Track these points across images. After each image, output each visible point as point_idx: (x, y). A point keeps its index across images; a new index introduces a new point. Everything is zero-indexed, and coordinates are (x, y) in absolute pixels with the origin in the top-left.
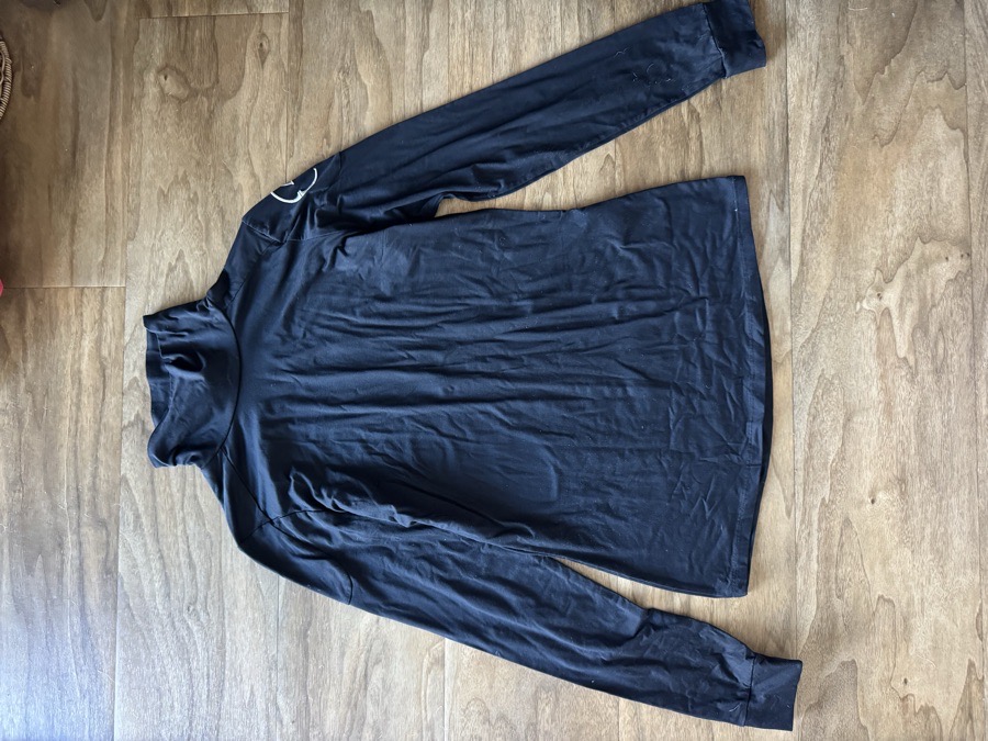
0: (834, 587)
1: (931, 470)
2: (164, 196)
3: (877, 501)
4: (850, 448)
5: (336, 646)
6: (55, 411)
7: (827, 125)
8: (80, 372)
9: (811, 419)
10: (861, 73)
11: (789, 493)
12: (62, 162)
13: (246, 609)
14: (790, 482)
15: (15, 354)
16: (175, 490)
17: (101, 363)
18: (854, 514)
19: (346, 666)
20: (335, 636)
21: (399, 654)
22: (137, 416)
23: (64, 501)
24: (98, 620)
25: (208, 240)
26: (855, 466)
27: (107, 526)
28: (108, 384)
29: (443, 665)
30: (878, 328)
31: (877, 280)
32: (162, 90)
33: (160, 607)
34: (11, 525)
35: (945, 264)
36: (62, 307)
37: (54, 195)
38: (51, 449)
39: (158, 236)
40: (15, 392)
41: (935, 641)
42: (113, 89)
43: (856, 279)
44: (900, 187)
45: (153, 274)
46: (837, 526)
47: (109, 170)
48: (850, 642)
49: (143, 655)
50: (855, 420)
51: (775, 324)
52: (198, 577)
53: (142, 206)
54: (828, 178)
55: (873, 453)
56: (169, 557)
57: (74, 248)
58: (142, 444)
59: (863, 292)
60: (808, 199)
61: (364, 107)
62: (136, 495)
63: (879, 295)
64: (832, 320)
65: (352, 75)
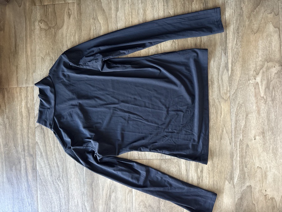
0: (244, 164)
1: (272, 129)
2: (43, 59)
3: (256, 139)
4: (248, 124)
5: (101, 188)
6: (15, 124)
7: (238, 29)
8: (22, 112)
9: (236, 116)
10: (247, 12)
11: (230, 138)
12: (12, 50)
13: (74, 178)
14: (230, 135)
15: (3, 108)
16: (52, 145)
17: (28, 109)
18: (249, 143)
19: (104, 193)
20: (100, 185)
21: (119, 189)
23: (20, 149)
24: (32, 183)
26: (250, 129)
27: (33, 156)
28: (30, 115)
29: (132, 192)
30: (255, 88)
31: (254, 74)
32: (40, 27)
33: (50, 179)
34: (5, 157)
35: (274, 68)
36: (15, 93)
37: (10, 60)
38: (15, 134)
39: (42, 71)
40: (3, 118)
41: (274, 179)
42: (26, 27)
43: (248, 74)
44: (260, 46)
46: (244, 147)
47: (26, 52)
48: (249, 180)
49: (46, 193)
50: (249, 115)
51: (224, 89)
52: (60, 170)
53: (37, 62)
54: (239, 44)
55: (254, 125)
56: (51, 164)
57: (18, 76)
58: (41, 132)
59: (250, 78)
60: (233, 51)
61: (100, 29)
62: (40, 147)
63: (255, 79)
64: (241, 87)
65: (96, 20)
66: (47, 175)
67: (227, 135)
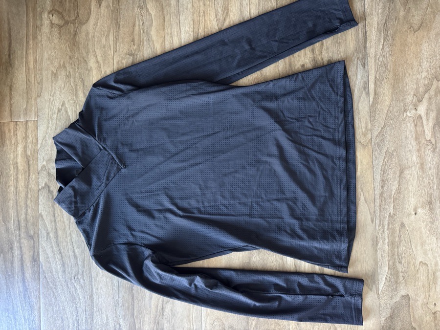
0: (397, 257)
2: (54, 75)
3: (418, 213)
4: (403, 187)
5: (147, 294)
6: (6, 183)
7: (386, 23)
8: (17, 163)
9: (382, 173)
11: (372, 211)
12: (4, 60)
13: (102, 277)
16: (65, 220)
17: (27, 159)
18: (406, 221)
19: (152, 304)
22: (46, 184)
23: (12, 226)
24: (31, 284)
25: (76, 95)
26: (406, 196)
27: (33, 238)
28: (31, 168)
30: (416, 125)
31: (414, 101)
32: (51, 21)
33: (61, 277)
36: (7, 131)
38: (5, 201)
39: (52, 94)
42: (27, 23)
43: (403, 101)
44: (425, 53)
45: (50, 113)
46: (397, 227)
47: (27, 62)
48: (406, 285)
49: (54, 301)
50: (405, 172)
51: (362, 125)
52: (79, 262)
53: (44, 80)
54: (387, 50)
55: (415, 189)
56: (64, 252)
57: (12, 102)
58: (49, 198)
59: (407, 108)
60: (377, 61)
61: (151, 25)
62: (46, 222)
63: (415, 108)
64: (392, 122)
65: (144, 10)
67: (367, 206)
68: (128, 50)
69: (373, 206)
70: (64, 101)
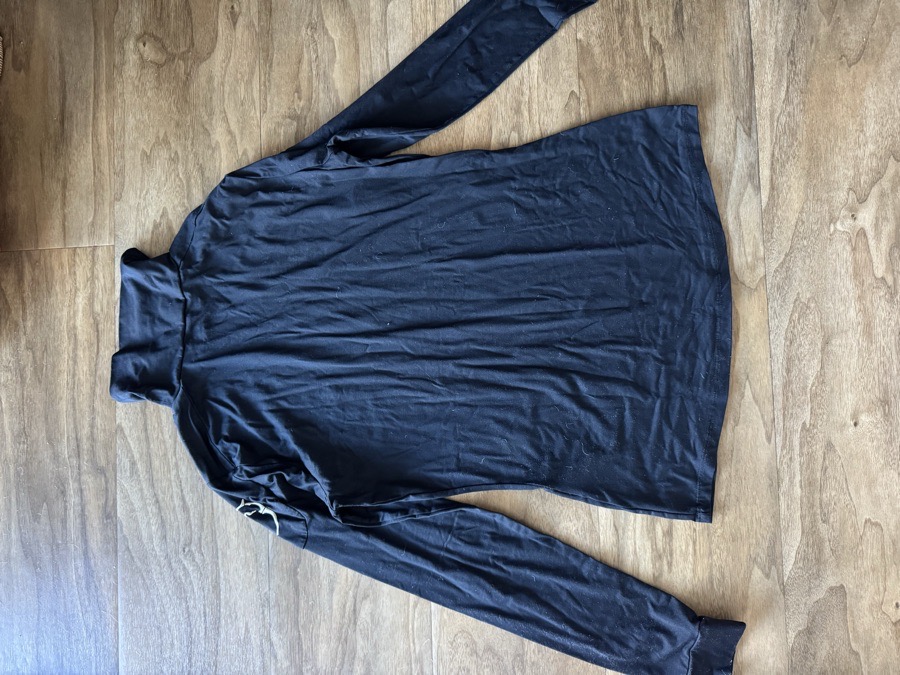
0: (819, 511)
2: (147, 157)
3: (860, 423)
4: (830, 371)
5: (325, 583)
6: (54, 366)
7: (792, 49)
8: (75, 327)
9: (788, 343)
11: (768, 418)
12: (52, 131)
13: (238, 549)
15: (16, 315)
16: (167, 437)
17: (95, 319)
18: (837, 438)
19: (335, 602)
20: (323, 573)
23: (65, 450)
24: (99, 562)
25: (189, 196)
26: (836, 388)
27: (105, 472)
28: (101, 338)
30: (854, 249)
31: (850, 201)
32: (141, 57)
33: (157, 549)
34: (17, 474)
36: (56, 267)
37: (45, 162)
38: (51, 401)
39: (142, 195)
40: (16, 350)
42: (96, 60)
43: (829, 201)
44: (871, 106)
45: (139, 231)
46: (819, 449)
47: (95, 135)
48: (838, 566)
49: (143, 595)
50: (833, 342)
51: (747, 250)
52: (192, 519)
53: (127, 168)
54: (796, 101)
55: (853, 375)
56: (163, 499)
57: (66, 211)
59: (837, 214)
60: (775, 124)
61: (332, 60)
62: (131, 442)
63: (853, 216)
64: (805, 243)
65: (320, 30)
66: (151, 538)
67: (757, 408)
68: (289, 109)
69: (770, 409)
70: (165, 209)
